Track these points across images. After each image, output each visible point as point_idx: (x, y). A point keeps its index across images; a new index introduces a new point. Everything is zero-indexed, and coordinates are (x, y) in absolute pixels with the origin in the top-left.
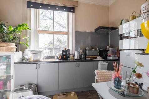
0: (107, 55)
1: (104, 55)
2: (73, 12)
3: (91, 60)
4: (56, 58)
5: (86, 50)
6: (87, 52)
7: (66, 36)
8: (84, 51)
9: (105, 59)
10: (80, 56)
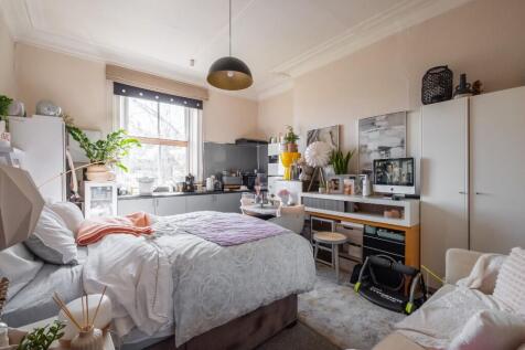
0: (254, 184)
1: (250, 184)
2: (200, 107)
3: (231, 191)
4: (171, 190)
5: (222, 175)
6: (225, 178)
7: (184, 149)
8: (219, 177)
9: (252, 189)
10: (215, 186)
